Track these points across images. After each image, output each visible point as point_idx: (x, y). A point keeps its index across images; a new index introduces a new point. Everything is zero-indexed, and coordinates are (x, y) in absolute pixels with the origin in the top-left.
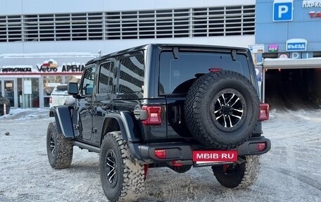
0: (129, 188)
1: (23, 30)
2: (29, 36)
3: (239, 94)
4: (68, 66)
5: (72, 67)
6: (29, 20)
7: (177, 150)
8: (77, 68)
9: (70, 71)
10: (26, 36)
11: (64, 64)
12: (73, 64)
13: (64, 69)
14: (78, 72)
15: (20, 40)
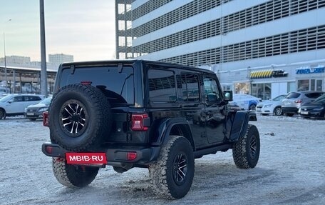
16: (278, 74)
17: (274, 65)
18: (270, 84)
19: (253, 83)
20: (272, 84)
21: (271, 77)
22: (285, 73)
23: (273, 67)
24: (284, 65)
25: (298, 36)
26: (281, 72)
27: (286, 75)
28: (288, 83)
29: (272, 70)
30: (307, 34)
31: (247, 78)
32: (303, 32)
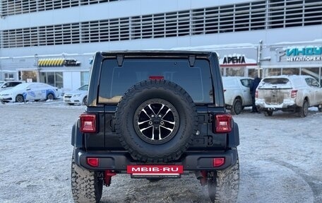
0: (79, 192)
1: (191, 24)
2: (196, 30)
3: (169, 105)
4: (229, 58)
5: (232, 59)
6: (197, 14)
7: (110, 159)
8: (237, 60)
9: (231, 63)
10: (194, 30)
11: (226, 56)
12: (234, 55)
13: (225, 61)
14: (238, 63)
15: (188, 34)
16: (71, 64)
17: (65, 54)
18: (61, 73)
19: (41, 71)
20: (64, 74)
21: (62, 65)
22: (77, 62)
23: (64, 56)
24: (77, 54)
25: (90, 27)
26: (73, 61)
27: (78, 65)
28: (82, 72)
29: (64, 59)
30: (99, 26)
31: (35, 66)
32: (94, 23)
